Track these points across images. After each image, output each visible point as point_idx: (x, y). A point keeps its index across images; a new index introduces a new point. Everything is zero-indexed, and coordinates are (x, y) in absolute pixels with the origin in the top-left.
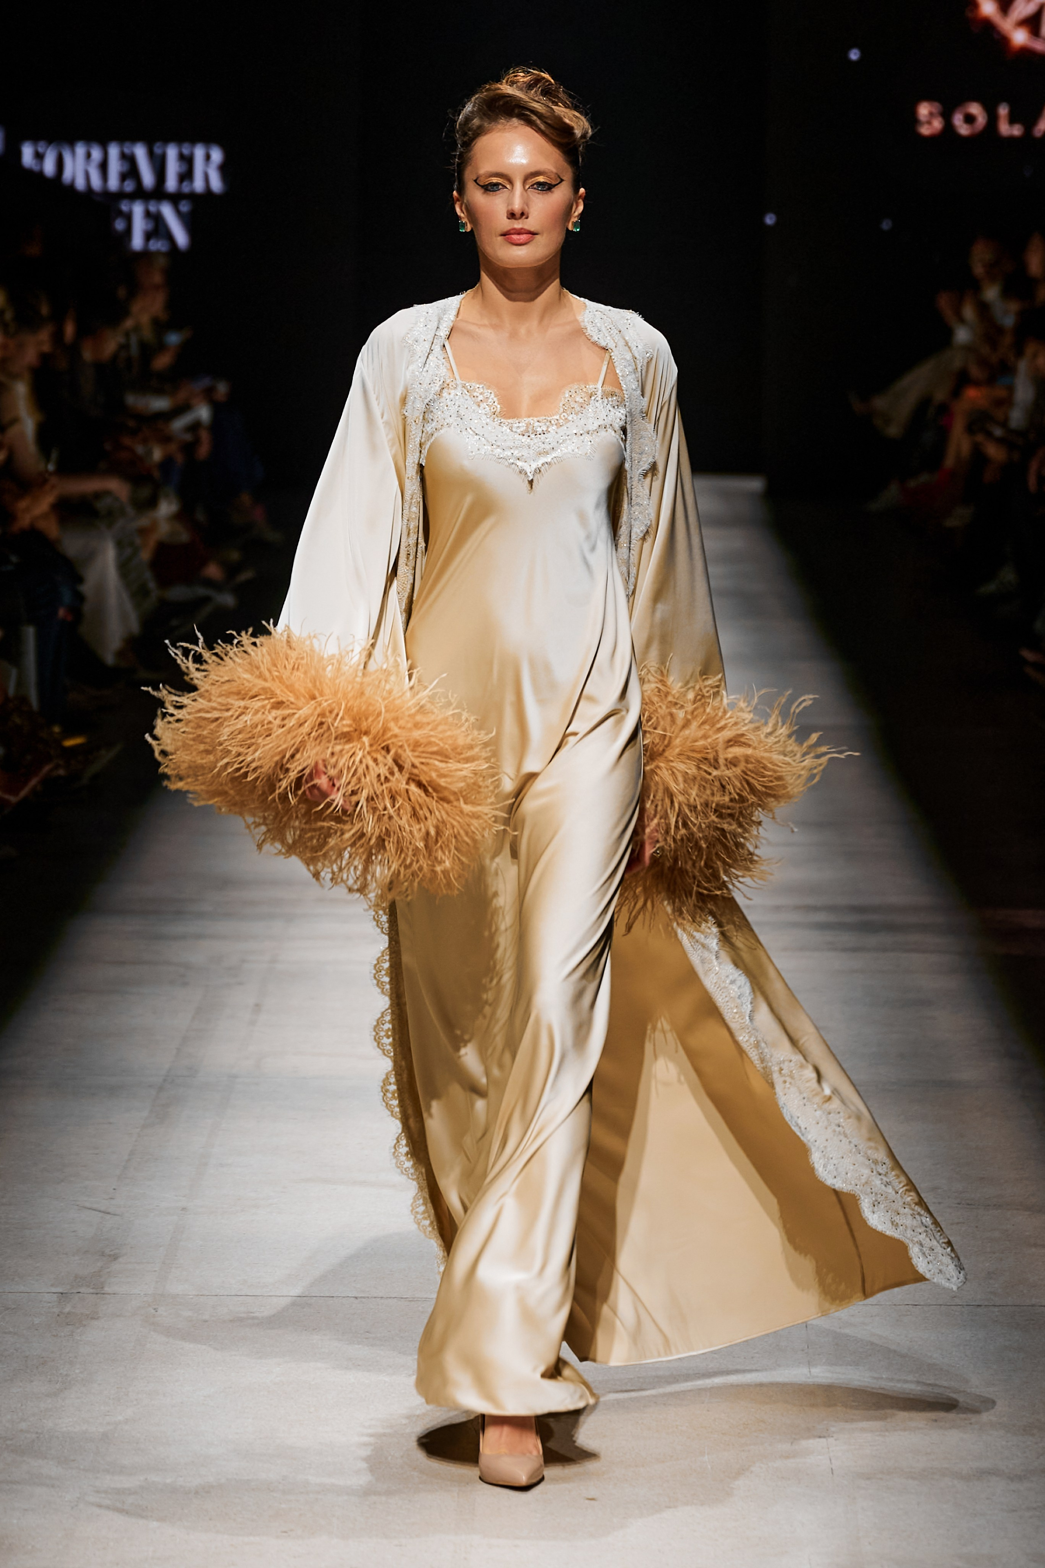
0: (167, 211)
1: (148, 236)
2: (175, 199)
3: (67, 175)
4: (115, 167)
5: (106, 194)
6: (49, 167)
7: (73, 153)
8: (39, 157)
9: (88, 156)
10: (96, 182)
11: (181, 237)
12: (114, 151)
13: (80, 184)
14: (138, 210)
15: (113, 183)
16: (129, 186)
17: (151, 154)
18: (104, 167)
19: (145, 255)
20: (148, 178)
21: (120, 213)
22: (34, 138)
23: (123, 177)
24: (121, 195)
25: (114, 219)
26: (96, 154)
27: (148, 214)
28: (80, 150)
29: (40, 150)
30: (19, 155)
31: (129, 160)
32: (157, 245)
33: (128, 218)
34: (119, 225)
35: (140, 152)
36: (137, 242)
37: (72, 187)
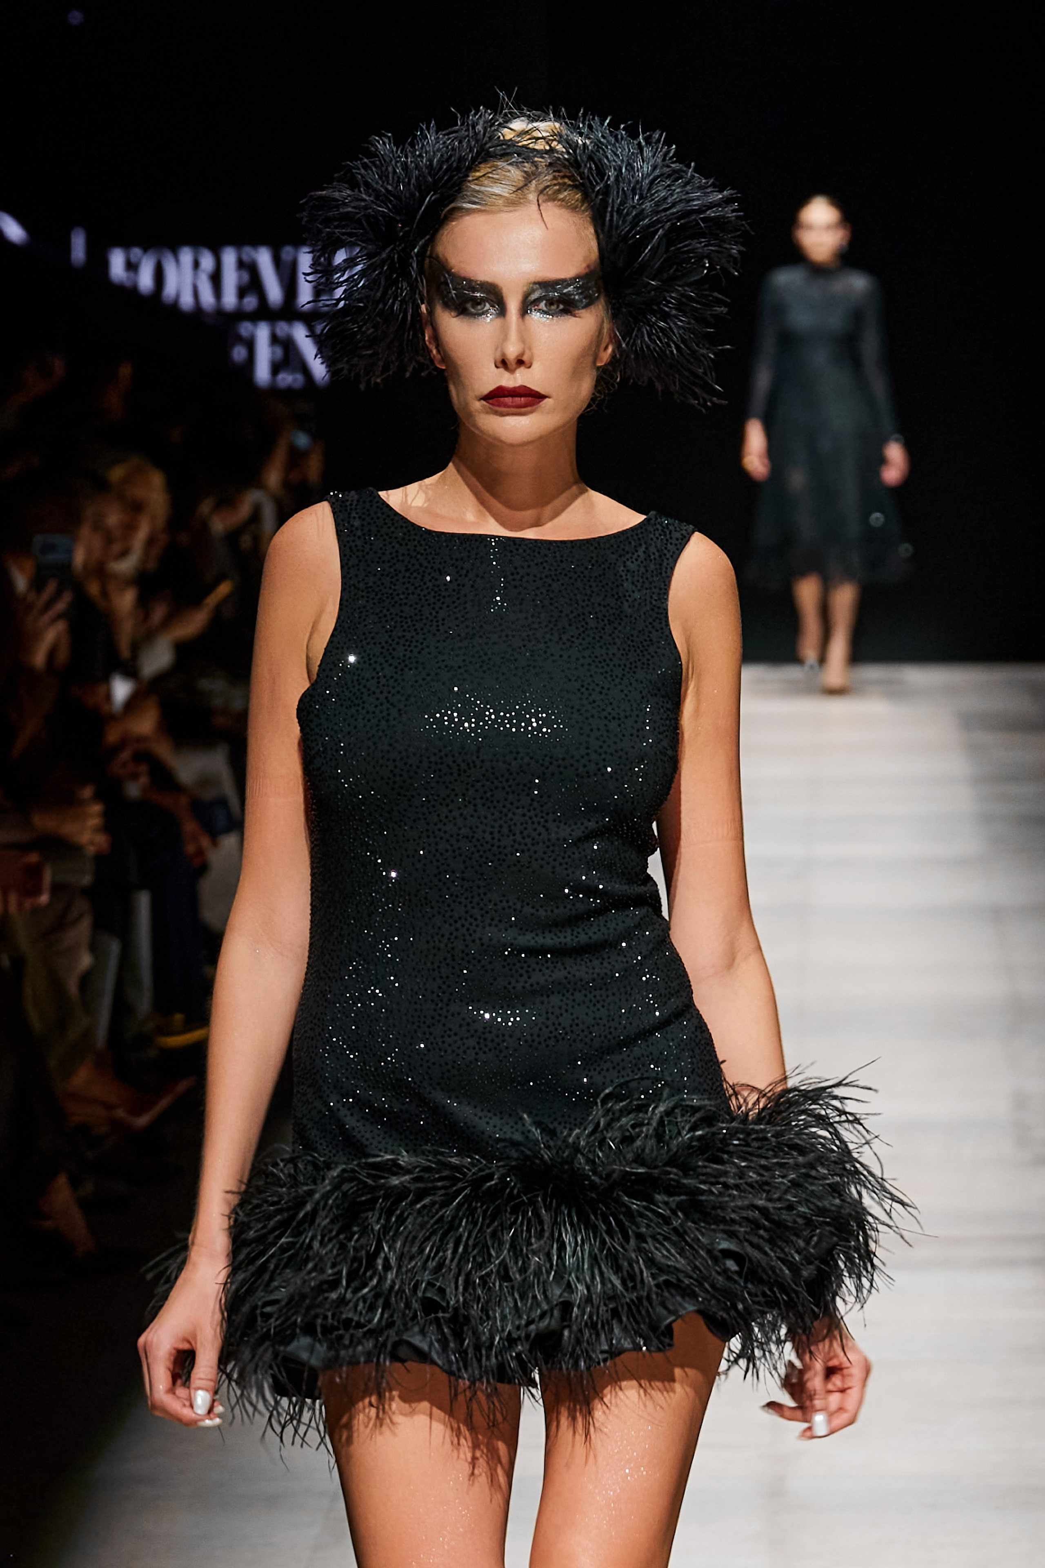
0: (300, 334)
1: (276, 368)
2: (309, 319)
3: (170, 289)
4: (231, 278)
5: (220, 312)
6: (145, 280)
7: (177, 261)
8: (132, 267)
9: (196, 265)
10: (207, 298)
11: (319, 369)
12: (229, 257)
13: (187, 301)
14: (262, 333)
15: (230, 299)
16: (251, 302)
17: (277, 261)
18: (216, 279)
19: (273, 391)
20: (274, 292)
21: (240, 339)
22: (126, 244)
23: (242, 292)
24: (239, 315)
25: (232, 346)
26: (207, 261)
27: (274, 340)
28: (186, 256)
29: (133, 259)
30: (105, 265)
31: (250, 269)
32: (287, 379)
33: (250, 344)
34: (239, 353)
35: (264, 258)
36: (262, 372)
37: (175, 306)
